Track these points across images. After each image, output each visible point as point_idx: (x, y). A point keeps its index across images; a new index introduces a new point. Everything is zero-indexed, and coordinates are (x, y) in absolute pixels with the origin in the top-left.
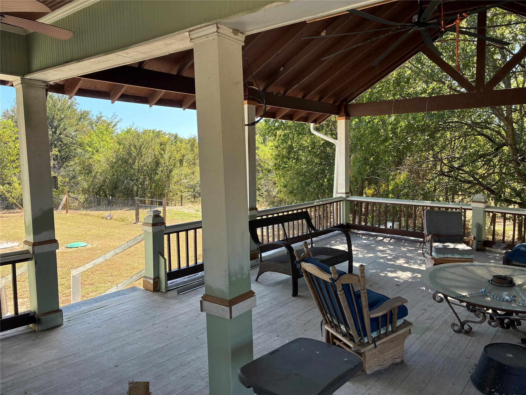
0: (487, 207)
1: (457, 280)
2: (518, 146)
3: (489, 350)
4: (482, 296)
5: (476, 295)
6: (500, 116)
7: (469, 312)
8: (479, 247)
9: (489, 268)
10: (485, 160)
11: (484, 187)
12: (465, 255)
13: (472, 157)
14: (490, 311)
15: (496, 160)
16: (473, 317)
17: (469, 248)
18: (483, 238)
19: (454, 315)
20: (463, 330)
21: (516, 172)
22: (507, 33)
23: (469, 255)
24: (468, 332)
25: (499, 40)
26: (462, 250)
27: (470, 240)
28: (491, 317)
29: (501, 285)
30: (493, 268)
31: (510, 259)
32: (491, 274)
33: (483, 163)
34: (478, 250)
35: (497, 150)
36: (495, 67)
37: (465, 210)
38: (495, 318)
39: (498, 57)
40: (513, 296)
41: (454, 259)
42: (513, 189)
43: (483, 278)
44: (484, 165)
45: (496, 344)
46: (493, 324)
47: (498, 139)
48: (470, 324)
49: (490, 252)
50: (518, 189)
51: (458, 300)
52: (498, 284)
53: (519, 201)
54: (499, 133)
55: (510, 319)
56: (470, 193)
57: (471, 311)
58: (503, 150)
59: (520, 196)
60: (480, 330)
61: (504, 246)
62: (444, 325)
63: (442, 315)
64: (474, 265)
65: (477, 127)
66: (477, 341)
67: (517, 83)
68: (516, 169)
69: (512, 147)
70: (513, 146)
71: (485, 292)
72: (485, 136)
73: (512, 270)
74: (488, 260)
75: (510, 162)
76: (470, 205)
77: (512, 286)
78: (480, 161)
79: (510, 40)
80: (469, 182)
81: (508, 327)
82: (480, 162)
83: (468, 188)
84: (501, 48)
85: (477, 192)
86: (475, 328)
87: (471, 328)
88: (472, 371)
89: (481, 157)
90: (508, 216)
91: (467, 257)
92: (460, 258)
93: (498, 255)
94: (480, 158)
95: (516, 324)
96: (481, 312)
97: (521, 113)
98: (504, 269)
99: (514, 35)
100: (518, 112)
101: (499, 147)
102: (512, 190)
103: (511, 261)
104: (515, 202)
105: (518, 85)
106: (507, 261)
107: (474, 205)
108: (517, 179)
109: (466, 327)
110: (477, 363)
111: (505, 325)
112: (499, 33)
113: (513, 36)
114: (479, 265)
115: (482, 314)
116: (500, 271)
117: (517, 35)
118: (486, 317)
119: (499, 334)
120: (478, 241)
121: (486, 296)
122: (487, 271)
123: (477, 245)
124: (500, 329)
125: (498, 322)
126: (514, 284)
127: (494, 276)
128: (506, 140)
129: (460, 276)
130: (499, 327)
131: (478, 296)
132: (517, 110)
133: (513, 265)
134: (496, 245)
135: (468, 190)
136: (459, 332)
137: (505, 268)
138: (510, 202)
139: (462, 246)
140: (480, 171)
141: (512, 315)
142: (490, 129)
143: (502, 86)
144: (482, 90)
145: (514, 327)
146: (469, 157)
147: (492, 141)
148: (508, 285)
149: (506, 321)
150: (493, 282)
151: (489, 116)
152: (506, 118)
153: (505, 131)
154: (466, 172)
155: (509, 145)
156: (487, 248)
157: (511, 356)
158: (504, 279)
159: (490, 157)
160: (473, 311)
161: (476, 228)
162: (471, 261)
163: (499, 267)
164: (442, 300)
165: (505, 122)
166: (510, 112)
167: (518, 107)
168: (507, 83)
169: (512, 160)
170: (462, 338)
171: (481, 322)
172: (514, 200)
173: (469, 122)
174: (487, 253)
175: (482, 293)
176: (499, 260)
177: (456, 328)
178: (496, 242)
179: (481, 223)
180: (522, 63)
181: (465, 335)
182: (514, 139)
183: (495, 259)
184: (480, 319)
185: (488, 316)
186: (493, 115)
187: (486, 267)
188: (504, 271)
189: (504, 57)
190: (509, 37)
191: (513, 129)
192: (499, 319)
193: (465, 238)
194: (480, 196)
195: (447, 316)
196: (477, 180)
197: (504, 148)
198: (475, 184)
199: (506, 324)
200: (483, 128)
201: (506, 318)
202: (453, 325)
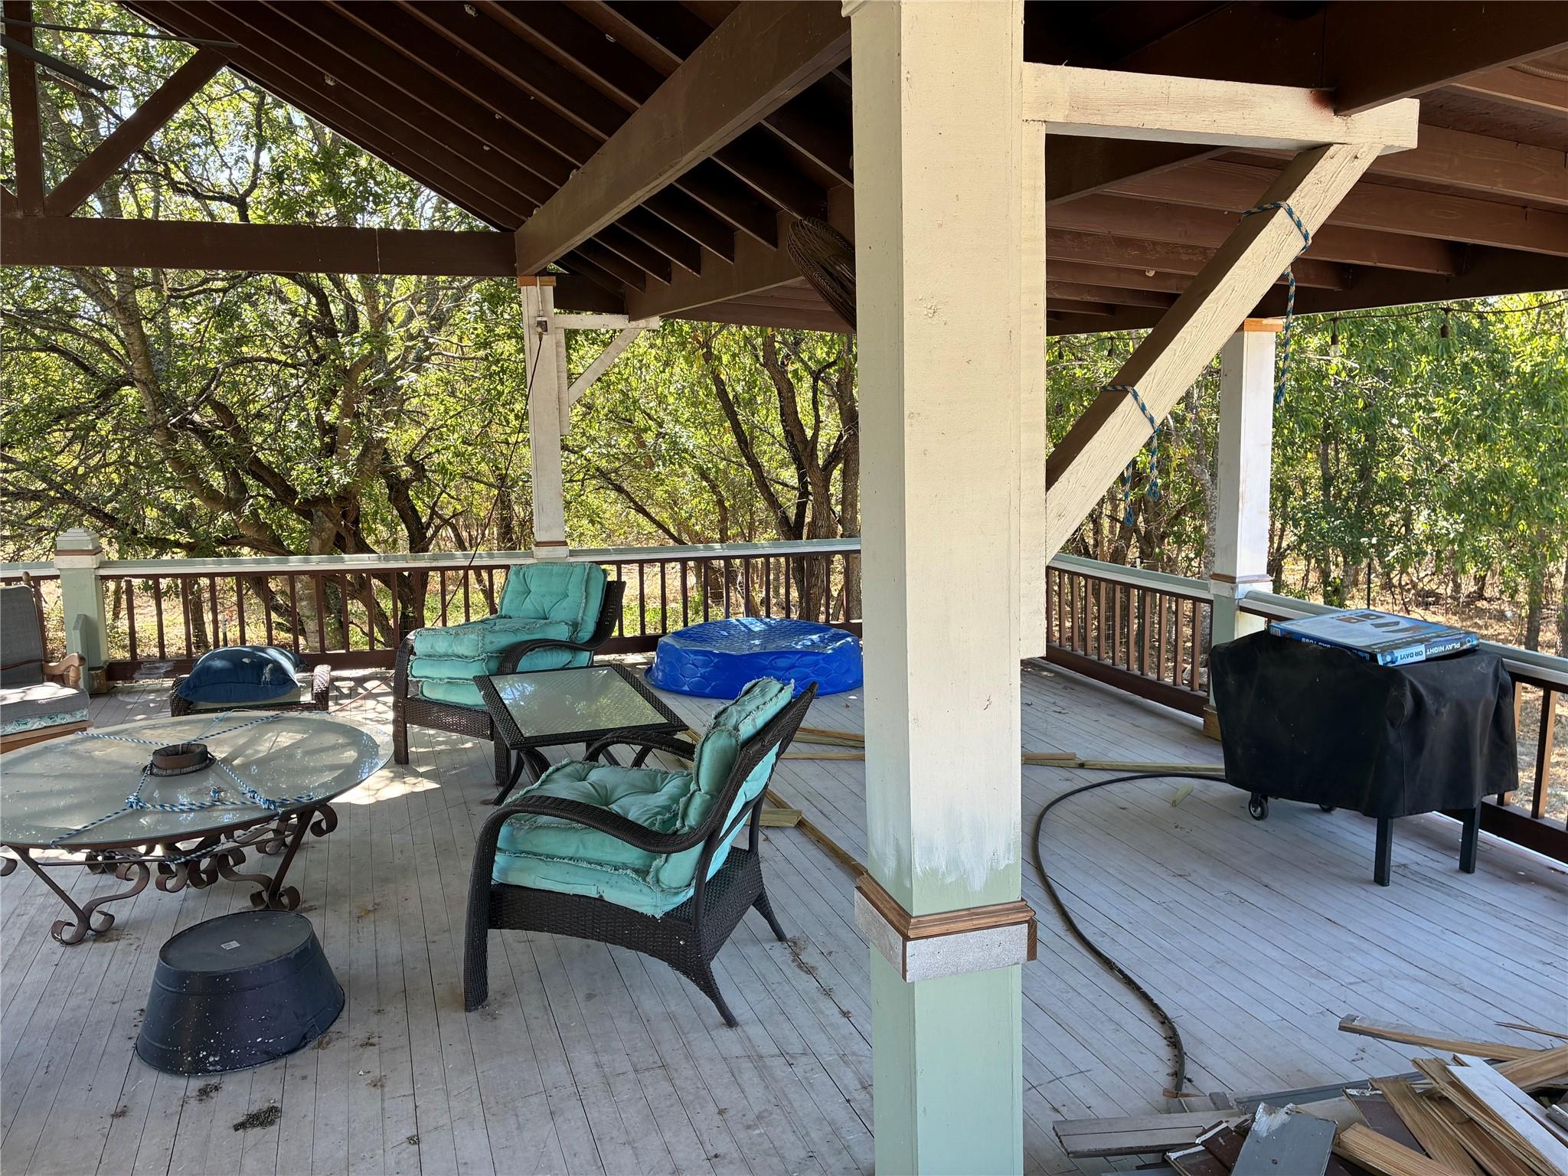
0: (103, 565)
1: (50, 794)
2: (164, 386)
3: (173, 954)
4: (132, 814)
5: (114, 817)
6: (99, 294)
7: (98, 876)
8: (96, 684)
9: (137, 736)
10: (73, 426)
11: (84, 508)
12: (62, 716)
13: (34, 417)
14: (159, 851)
15: (105, 426)
16: (111, 887)
17: (69, 692)
18: (104, 658)
19: (56, 898)
20: (90, 932)
21: (167, 458)
22: (95, 54)
23: (70, 712)
24: (107, 930)
25: (73, 69)
26: (48, 703)
27: (69, 667)
28: (163, 868)
29: (177, 771)
30: (148, 732)
31: (189, 699)
32: (147, 750)
33: (69, 434)
34: (95, 694)
35: (105, 395)
36: (68, 147)
37: (38, 580)
38: (173, 867)
39: (74, 116)
40: (214, 792)
41: (28, 736)
42: (167, 509)
43: (126, 767)
44: (71, 442)
45: (191, 929)
46: (170, 884)
47: (104, 365)
48: (104, 907)
49: (130, 692)
50: (178, 507)
51: (63, 847)
52: (169, 772)
53: (185, 539)
54: (104, 346)
55: (214, 856)
56: (41, 529)
57: (103, 872)
58: (122, 397)
59: (188, 527)
60: (136, 912)
61: (165, 667)
62: (28, 939)
63: (17, 912)
64: (93, 738)
65: (35, 326)
66: (134, 947)
67: (138, 205)
68: (166, 451)
69: (148, 389)
70: (151, 387)
71: (138, 800)
72: (64, 353)
73: (201, 725)
74: (127, 716)
75: (149, 430)
76: (49, 564)
77: (207, 767)
78: (60, 430)
79: (104, 75)
80: (36, 496)
81: (212, 879)
82: (57, 434)
83: (30, 517)
84: (83, 94)
85: (63, 524)
86: (122, 912)
87: (112, 917)
88: (135, 1033)
89: (60, 417)
90: (164, 583)
91: (68, 719)
92: (45, 727)
93: (152, 697)
94: (57, 421)
95: (231, 862)
96: (134, 863)
97: (159, 292)
98: (179, 728)
99: (116, 62)
100: (152, 290)
101: (110, 388)
102: (163, 510)
103: (192, 703)
104: (177, 544)
105: (140, 210)
106: (183, 704)
107: (63, 562)
108: (172, 479)
109: (96, 920)
110: (144, 1004)
111: (204, 876)
112: (72, 48)
113: (113, 66)
114: (109, 734)
115: (136, 867)
116: (168, 735)
117: (125, 65)
118: (147, 869)
119: (190, 904)
120: (91, 669)
121: (142, 811)
122: (133, 745)
123: (90, 679)
124: (193, 889)
125: (184, 874)
126: (213, 760)
127: (156, 753)
128: (127, 367)
129: (56, 777)
130: (188, 887)
131: (119, 818)
132: (147, 284)
133: (199, 712)
134: (143, 671)
135: (30, 522)
136: (77, 941)
137: (180, 723)
138: (162, 545)
139: (45, 692)
140: (62, 460)
141: (217, 842)
142: (73, 331)
143: (95, 207)
144: (39, 213)
145: (229, 873)
146: (25, 416)
147: (86, 369)
148: (198, 767)
149: (205, 863)
150: (155, 770)
151: (63, 292)
152: (119, 303)
153: (122, 343)
154: (21, 466)
155: (139, 381)
156: (120, 684)
157: (234, 944)
158: (183, 753)
159: (90, 418)
160: (109, 867)
161: (78, 632)
162: (80, 727)
163: (164, 726)
164: (11, 864)
165: (118, 316)
166: (129, 288)
167: (149, 272)
168: (108, 199)
169: (155, 426)
170: (93, 954)
171: (136, 891)
172: (172, 537)
173: (8, 307)
174: (120, 698)
175: (132, 806)
176: (159, 709)
177: (67, 934)
178: (142, 663)
179: (93, 614)
180: (146, 148)
181: (97, 945)
182: (149, 365)
183: (146, 709)
184: (132, 884)
185: (154, 867)
186: (77, 292)
187: (130, 734)
188: (180, 732)
189: (91, 120)
190: (103, 67)
191: (143, 338)
192: (186, 863)
193: (51, 664)
194: (76, 536)
195: (32, 911)
196: (58, 487)
197: (123, 393)
198: (53, 502)
199: (204, 872)
200: (53, 330)
201: (204, 856)
202: (58, 927)
